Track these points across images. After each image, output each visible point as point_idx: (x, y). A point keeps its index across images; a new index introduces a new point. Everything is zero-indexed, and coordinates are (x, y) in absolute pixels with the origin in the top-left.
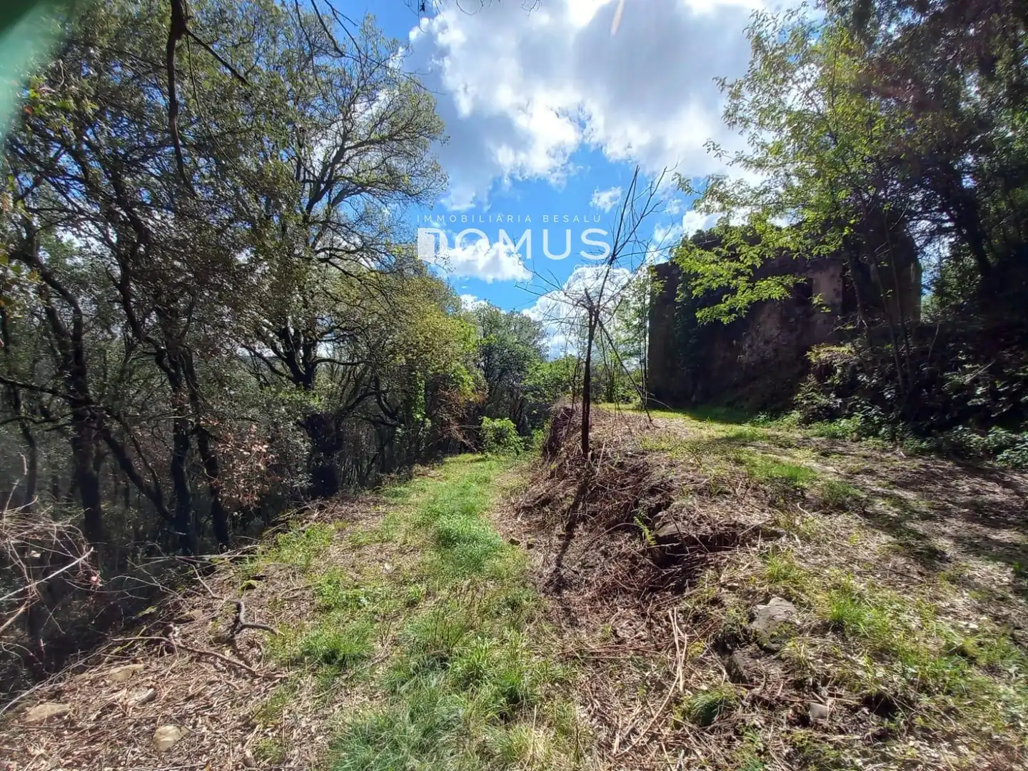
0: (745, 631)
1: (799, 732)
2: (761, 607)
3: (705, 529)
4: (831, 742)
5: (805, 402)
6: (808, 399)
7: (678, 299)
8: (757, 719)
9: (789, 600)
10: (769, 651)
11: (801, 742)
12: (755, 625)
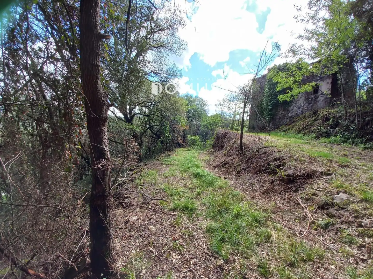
0: (332, 203)
1: (360, 229)
2: (336, 196)
3: (303, 172)
4: (371, 230)
5: (317, 130)
6: (318, 129)
7: (265, 92)
8: (344, 226)
9: (346, 193)
10: (343, 209)
11: (362, 231)
12: (335, 201)
